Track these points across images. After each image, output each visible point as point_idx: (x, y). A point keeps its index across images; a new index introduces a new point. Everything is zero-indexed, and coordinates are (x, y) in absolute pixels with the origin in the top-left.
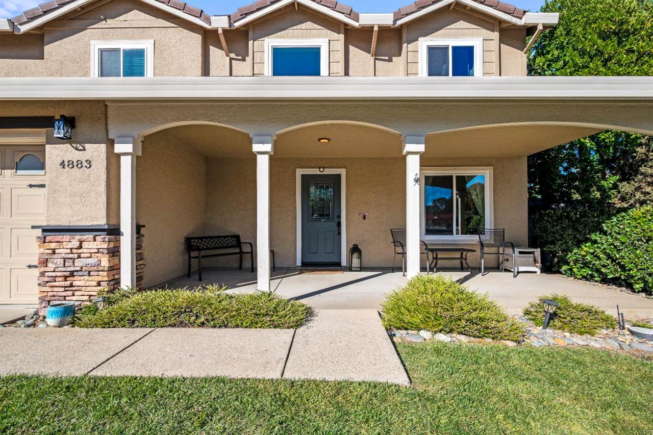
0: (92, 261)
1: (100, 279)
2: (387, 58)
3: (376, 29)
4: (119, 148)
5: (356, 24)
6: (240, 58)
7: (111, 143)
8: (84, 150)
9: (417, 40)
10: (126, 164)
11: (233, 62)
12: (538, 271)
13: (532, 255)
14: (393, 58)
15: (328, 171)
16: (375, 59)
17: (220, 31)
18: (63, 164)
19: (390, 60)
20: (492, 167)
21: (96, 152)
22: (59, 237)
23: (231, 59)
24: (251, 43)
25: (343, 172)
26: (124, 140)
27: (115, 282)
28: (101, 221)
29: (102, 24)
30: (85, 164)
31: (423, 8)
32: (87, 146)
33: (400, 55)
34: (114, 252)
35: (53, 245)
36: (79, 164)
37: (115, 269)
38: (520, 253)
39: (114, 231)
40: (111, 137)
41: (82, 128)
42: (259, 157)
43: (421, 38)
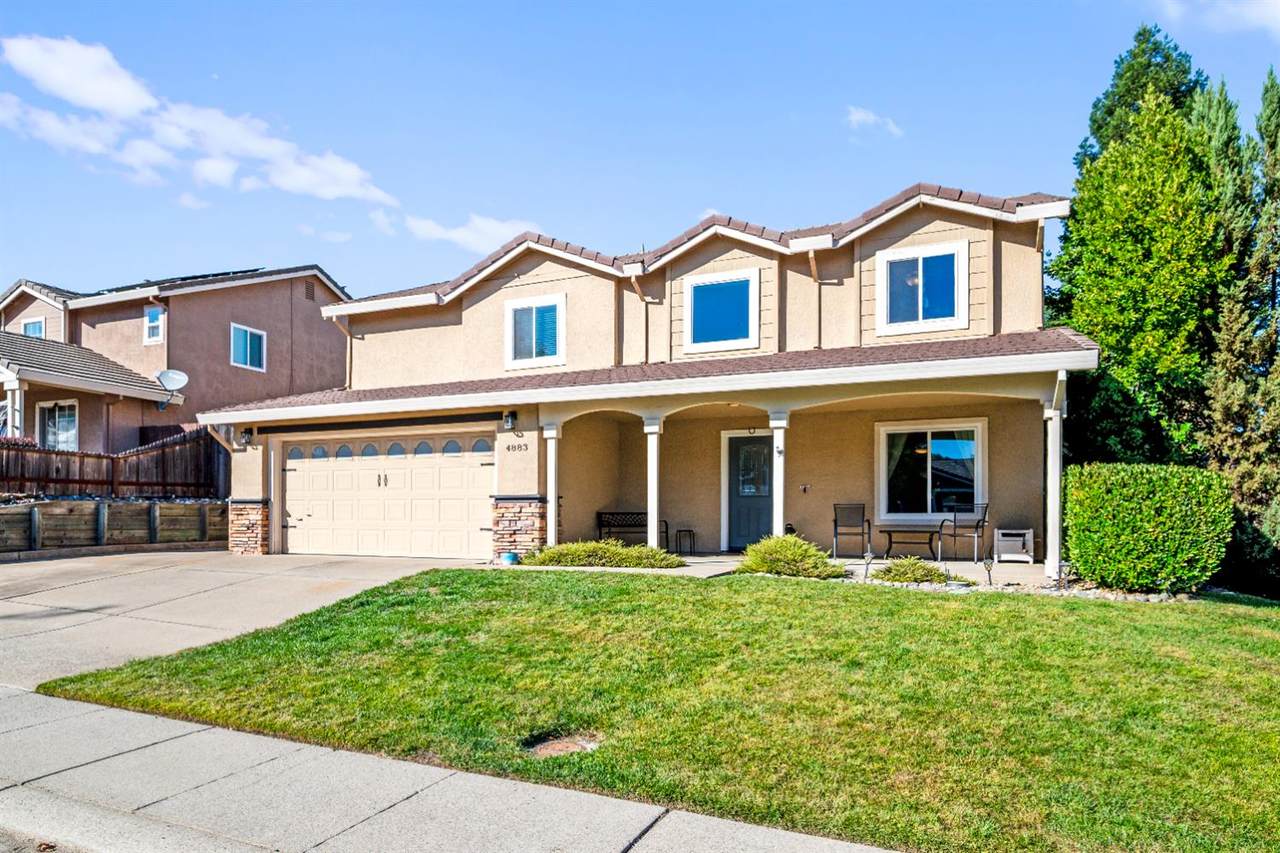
0: (528, 522)
1: (533, 536)
2: (836, 281)
3: (811, 255)
4: (547, 434)
5: (789, 251)
6: (657, 301)
7: (541, 430)
8: (522, 436)
9: (874, 255)
10: (552, 446)
11: (649, 306)
12: (1031, 560)
13: (1021, 539)
14: (845, 280)
15: (760, 433)
16: (820, 285)
17: (633, 279)
18: (508, 448)
19: (841, 283)
20: (987, 419)
21: (531, 437)
22: (506, 504)
23: (647, 303)
24: (668, 284)
26: (550, 425)
27: (544, 541)
28: (534, 492)
29: (516, 282)
30: (524, 447)
31: (873, 219)
32: (524, 433)
33: (852, 275)
34: (543, 516)
35: (503, 510)
36: (520, 447)
37: (543, 530)
38: (1004, 535)
39: (543, 500)
40: (541, 425)
41: (522, 419)
42: (649, 437)
43: (878, 253)
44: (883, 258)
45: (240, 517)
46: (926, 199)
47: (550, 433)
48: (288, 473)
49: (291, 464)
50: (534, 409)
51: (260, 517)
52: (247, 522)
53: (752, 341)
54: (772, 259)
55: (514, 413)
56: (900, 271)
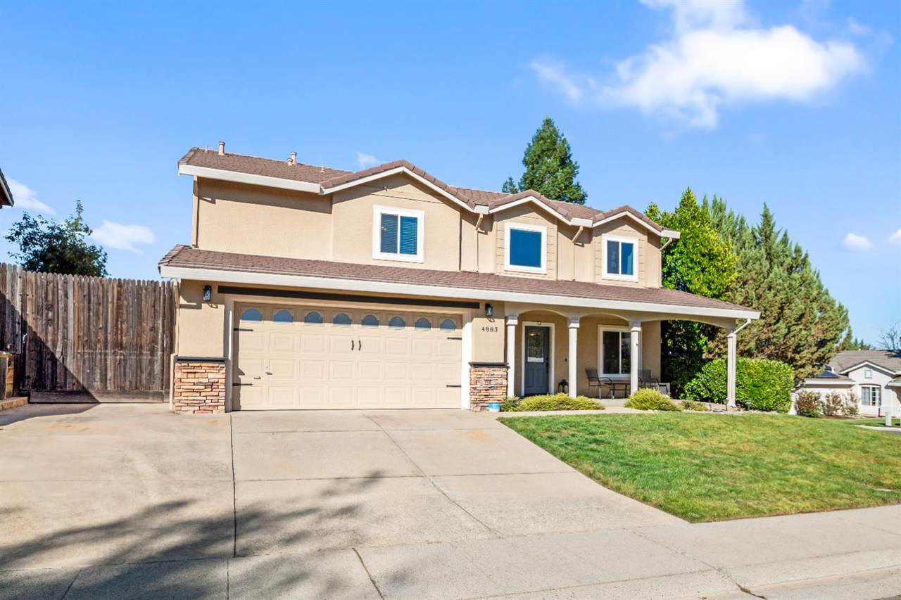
0: (499, 381)
2: (582, 244)
3: (581, 228)
4: (510, 322)
5: (570, 223)
6: (486, 232)
7: (506, 319)
8: (494, 321)
9: (602, 236)
10: (512, 331)
11: (479, 234)
14: (586, 244)
15: (543, 325)
16: (574, 244)
18: (483, 329)
19: (583, 246)
21: (499, 323)
22: (483, 369)
24: (495, 223)
25: (552, 326)
26: (513, 317)
28: (500, 361)
29: (383, 193)
30: (495, 329)
31: (608, 217)
32: (496, 320)
33: (589, 243)
35: (479, 373)
36: (492, 329)
38: (660, 385)
39: (506, 366)
40: (506, 315)
41: (493, 310)
43: (603, 234)
44: (606, 237)
45: (190, 375)
46: (629, 214)
47: (513, 322)
48: (241, 333)
49: (243, 324)
50: (501, 304)
51: (224, 376)
52: (206, 381)
53: (543, 269)
54: (554, 224)
55: (488, 305)
56: (612, 246)
